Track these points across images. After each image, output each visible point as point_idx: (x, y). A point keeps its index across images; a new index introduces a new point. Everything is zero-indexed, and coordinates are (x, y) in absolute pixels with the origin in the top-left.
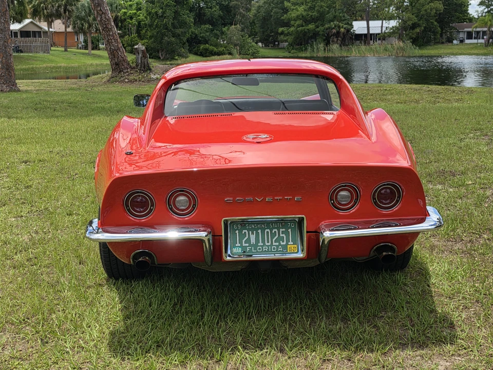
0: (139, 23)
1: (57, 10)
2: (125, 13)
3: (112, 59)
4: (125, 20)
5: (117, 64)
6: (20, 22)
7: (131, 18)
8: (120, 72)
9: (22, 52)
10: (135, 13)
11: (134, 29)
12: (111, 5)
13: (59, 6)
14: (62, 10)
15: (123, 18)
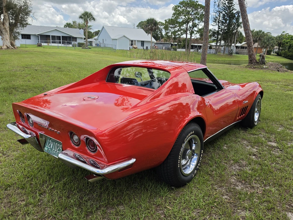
0: (290, 45)
1: (256, 39)
2: (285, 41)
3: (249, 58)
4: (284, 44)
5: (251, 60)
6: (241, 43)
7: (287, 43)
8: (252, 64)
9: (238, 54)
10: (289, 41)
11: (287, 48)
12: (280, 38)
13: (257, 37)
14: (258, 39)
15: (283, 43)
